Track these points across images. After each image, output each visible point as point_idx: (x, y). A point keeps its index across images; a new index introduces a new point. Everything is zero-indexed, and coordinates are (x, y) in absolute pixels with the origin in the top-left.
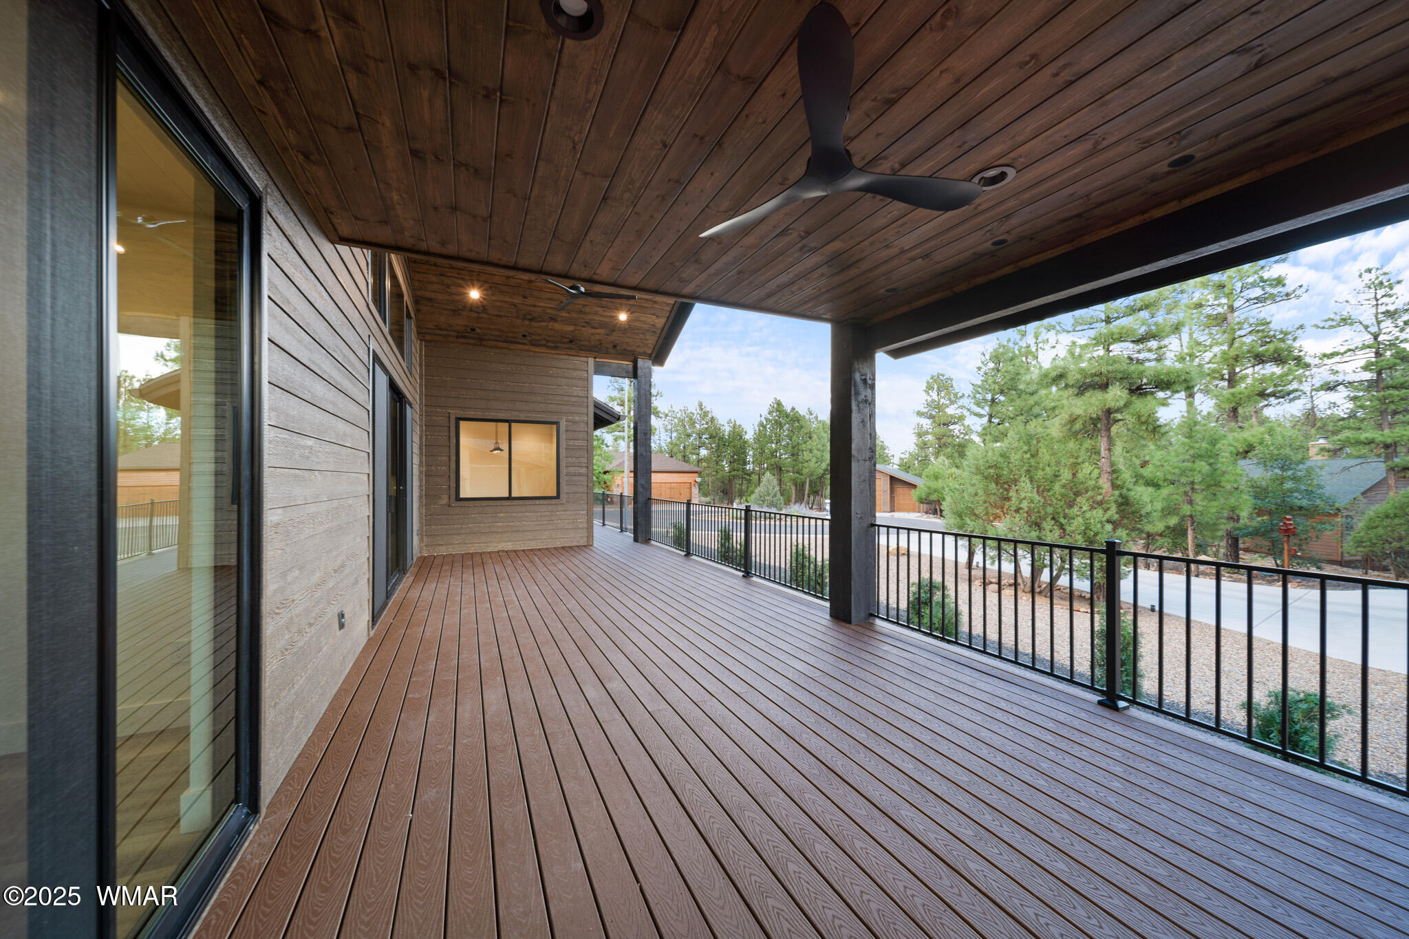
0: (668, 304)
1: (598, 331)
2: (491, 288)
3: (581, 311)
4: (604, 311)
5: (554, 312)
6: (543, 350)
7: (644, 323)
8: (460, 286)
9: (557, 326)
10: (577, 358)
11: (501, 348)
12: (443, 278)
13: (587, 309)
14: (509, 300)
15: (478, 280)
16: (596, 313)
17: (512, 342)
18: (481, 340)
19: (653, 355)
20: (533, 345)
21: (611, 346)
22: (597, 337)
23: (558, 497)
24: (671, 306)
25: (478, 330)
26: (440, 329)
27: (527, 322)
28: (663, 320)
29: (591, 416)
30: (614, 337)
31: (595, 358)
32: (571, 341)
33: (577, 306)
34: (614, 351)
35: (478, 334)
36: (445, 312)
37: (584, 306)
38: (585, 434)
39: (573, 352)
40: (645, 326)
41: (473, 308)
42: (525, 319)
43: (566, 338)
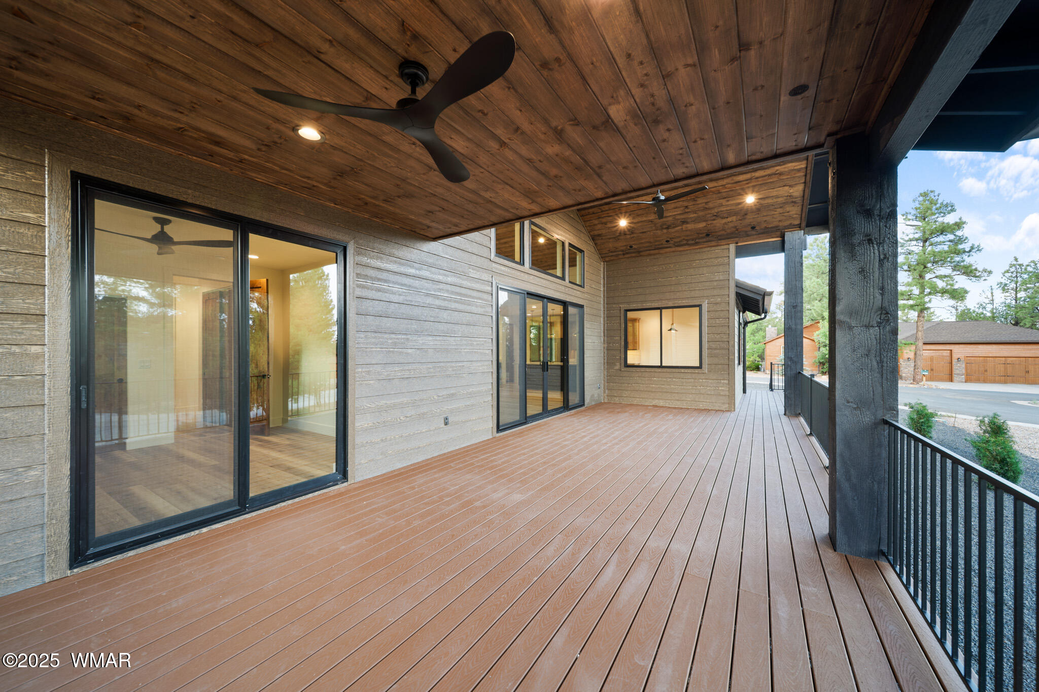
0: (799, 170)
1: (730, 219)
2: (630, 215)
3: (706, 208)
4: (728, 201)
5: (682, 217)
6: (687, 248)
7: (777, 197)
8: (611, 222)
9: (690, 226)
10: (719, 248)
11: (654, 254)
12: (600, 219)
13: (711, 205)
14: (644, 219)
15: (621, 213)
16: (721, 205)
17: (661, 248)
18: (639, 253)
19: (804, 224)
20: (677, 246)
21: (749, 228)
22: (731, 225)
23: (700, 367)
24: (804, 170)
25: (634, 246)
26: (612, 252)
27: (665, 231)
28: (801, 187)
29: (733, 297)
30: (750, 219)
31: (737, 243)
32: (708, 235)
33: (700, 206)
34: (753, 232)
35: (635, 249)
36: (611, 240)
37: (706, 203)
38: (727, 312)
39: (713, 243)
40: (780, 200)
41: (624, 233)
42: (663, 229)
43: (702, 234)
